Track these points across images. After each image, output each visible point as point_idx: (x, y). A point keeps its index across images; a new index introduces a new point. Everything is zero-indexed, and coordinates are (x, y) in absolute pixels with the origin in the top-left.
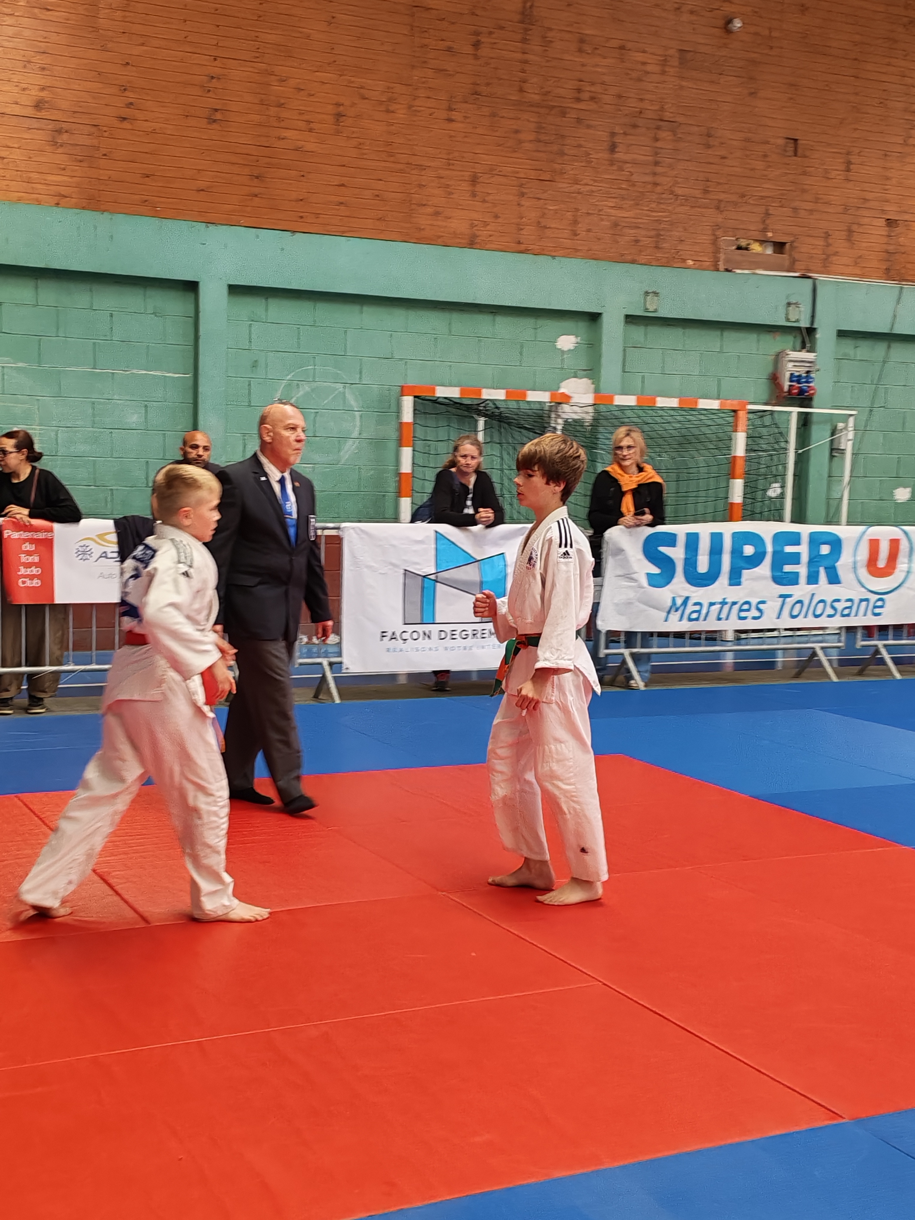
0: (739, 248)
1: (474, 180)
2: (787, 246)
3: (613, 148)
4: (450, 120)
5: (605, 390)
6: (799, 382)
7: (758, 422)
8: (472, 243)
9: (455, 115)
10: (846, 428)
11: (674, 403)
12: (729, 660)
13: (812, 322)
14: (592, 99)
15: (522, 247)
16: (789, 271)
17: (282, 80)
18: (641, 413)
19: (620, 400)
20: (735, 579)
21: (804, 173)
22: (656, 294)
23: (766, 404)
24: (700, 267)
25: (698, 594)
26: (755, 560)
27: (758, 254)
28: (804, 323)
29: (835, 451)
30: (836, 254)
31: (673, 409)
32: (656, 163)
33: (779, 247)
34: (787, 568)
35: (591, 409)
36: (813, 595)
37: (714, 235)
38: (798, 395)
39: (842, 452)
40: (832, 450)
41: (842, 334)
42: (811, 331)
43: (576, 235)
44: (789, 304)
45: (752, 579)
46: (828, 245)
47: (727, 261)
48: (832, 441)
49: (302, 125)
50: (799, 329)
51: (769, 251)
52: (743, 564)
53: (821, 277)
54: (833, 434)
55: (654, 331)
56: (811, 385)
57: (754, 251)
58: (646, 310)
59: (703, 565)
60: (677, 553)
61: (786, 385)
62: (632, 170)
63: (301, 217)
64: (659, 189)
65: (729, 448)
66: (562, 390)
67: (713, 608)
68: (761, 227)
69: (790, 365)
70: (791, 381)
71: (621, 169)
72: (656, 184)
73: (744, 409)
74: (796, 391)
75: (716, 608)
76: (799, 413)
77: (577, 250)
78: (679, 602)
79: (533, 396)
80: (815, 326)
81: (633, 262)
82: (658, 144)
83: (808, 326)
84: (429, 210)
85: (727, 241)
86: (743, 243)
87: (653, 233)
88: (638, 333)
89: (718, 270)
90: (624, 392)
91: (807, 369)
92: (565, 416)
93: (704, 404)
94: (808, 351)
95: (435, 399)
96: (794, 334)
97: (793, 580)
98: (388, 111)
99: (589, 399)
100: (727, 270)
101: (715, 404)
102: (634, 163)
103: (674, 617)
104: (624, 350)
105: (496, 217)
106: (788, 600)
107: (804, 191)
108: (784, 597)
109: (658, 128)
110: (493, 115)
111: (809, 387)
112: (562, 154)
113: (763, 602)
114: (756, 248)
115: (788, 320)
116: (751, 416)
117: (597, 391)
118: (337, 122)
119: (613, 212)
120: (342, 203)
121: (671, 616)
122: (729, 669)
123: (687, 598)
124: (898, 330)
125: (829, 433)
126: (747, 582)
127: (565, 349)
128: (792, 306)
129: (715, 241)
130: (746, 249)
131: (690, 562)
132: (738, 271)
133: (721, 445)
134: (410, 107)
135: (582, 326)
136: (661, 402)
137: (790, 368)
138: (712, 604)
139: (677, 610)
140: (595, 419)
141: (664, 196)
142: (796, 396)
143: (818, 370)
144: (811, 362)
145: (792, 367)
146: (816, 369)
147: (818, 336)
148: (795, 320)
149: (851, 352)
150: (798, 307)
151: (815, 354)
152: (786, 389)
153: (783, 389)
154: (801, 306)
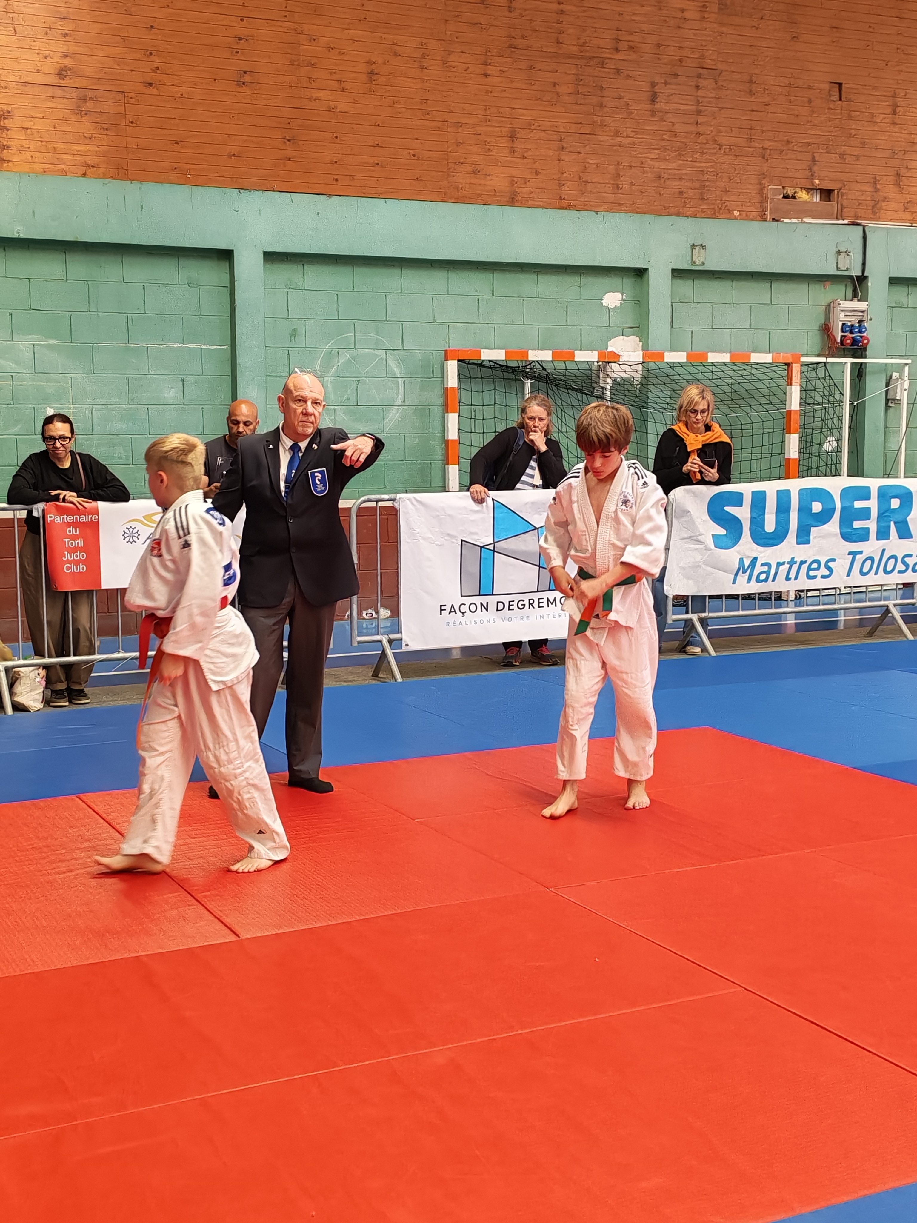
0: (786, 197)
1: (512, 137)
2: (836, 191)
3: (653, 99)
4: (486, 75)
5: (655, 346)
6: (851, 333)
7: (813, 374)
8: (513, 200)
9: (490, 70)
10: (901, 377)
11: (725, 358)
12: (791, 621)
13: (863, 271)
14: (631, 48)
15: (564, 203)
16: (837, 219)
17: (312, 39)
18: (692, 370)
19: (670, 357)
20: (803, 537)
21: (850, 117)
22: (702, 246)
23: (819, 356)
24: (746, 217)
25: (766, 554)
26: (824, 517)
27: (806, 202)
28: (856, 272)
29: (890, 401)
30: (885, 199)
31: (725, 364)
32: (699, 112)
33: (827, 194)
34: (857, 524)
35: (640, 368)
36: (884, 550)
37: (760, 184)
38: (850, 346)
39: (898, 402)
40: (887, 400)
41: (894, 281)
42: (862, 279)
43: (618, 188)
44: (839, 253)
45: (820, 537)
46: (877, 190)
47: (774, 210)
48: (887, 392)
49: (335, 85)
50: (851, 277)
51: (817, 198)
52: (811, 522)
53: (870, 224)
54: (887, 385)
55: (702, 285)
56: (865, 334)
57: (801, 200)
58: (694, 263)
59: (770, 525)
60: (743, 513)
61: (839, 335)
62: (673, 120)
63: (337, 180)
64: (702, 139)
65: (783, 402)
66: (610, 349)
67: (781, 568)
68: (809, 174)
69: (842, 315)
70: (843, 332)
71: (662, 120)
72: (699, 134)
73: (797, 361)
74: (848, 341)
75: (784, 568)
76: (852, 364)
77: (620, 205)
78: (747, 563)
79: (581, 356)
80: (865, 275)
81: (678, 215)
82: (700, 93)
83: (860, 274)
84: (469, 169)
85: (773, 190)
86: (790, 191)
87: (697, 185)
88: (685, 287)
89: (765, 220)
90: (673, 350)
91: (860, 318)
92: (614, 375)
93: (756, 358)
94: (858, 301)
95: (480, 362)
96: (845, 283)
97: (863, 536)
98: (422, 68)
99: (638, 357)
100: (774, 220)
101: (767, 358)
102: (676, 112)
103: (742, 578)
104: (672, 306)
105: (537, 173)
106: (858, 557)
107: (851, 136)
108: (854, 554)
109: (699, 76)
110: (531, 68)
111: (862, 337)
112: (601, 106)
113: (833, 560)
114: (803, 196)
115: (838, 268)
116: (805, 369)
117: (645, 349)
118: (371, 81)
119: (657, 164)
120: (378, 164)
121: (738, 577)
122: (791, 631)
123: (756, 559)
125: (884, 384)
126: (816, 540)
127: (612, 306)
128: (842, 254)
129: (761, 191)
130: (794, 197)
131: (757, 521)
132: (786, 221)
133: (774, 399)
134: (444, 62)
135: (628, 282)
136: (713, 358)
137: (841, 318)
138: (779, 564)
139: (744, 572)
140: (644, 378)
141: (707, 146)
142: (849, 347)
143: (871, 319)
144: (863, 312)
145: (843, 317)
146: (869, 318)
147: (869, 284)
148: (845, 269)
149: (904, 300)
150: (848, 255)
151: (867, 303)
152: (839, 340)
153: (835, 340)
154: (851, 254)
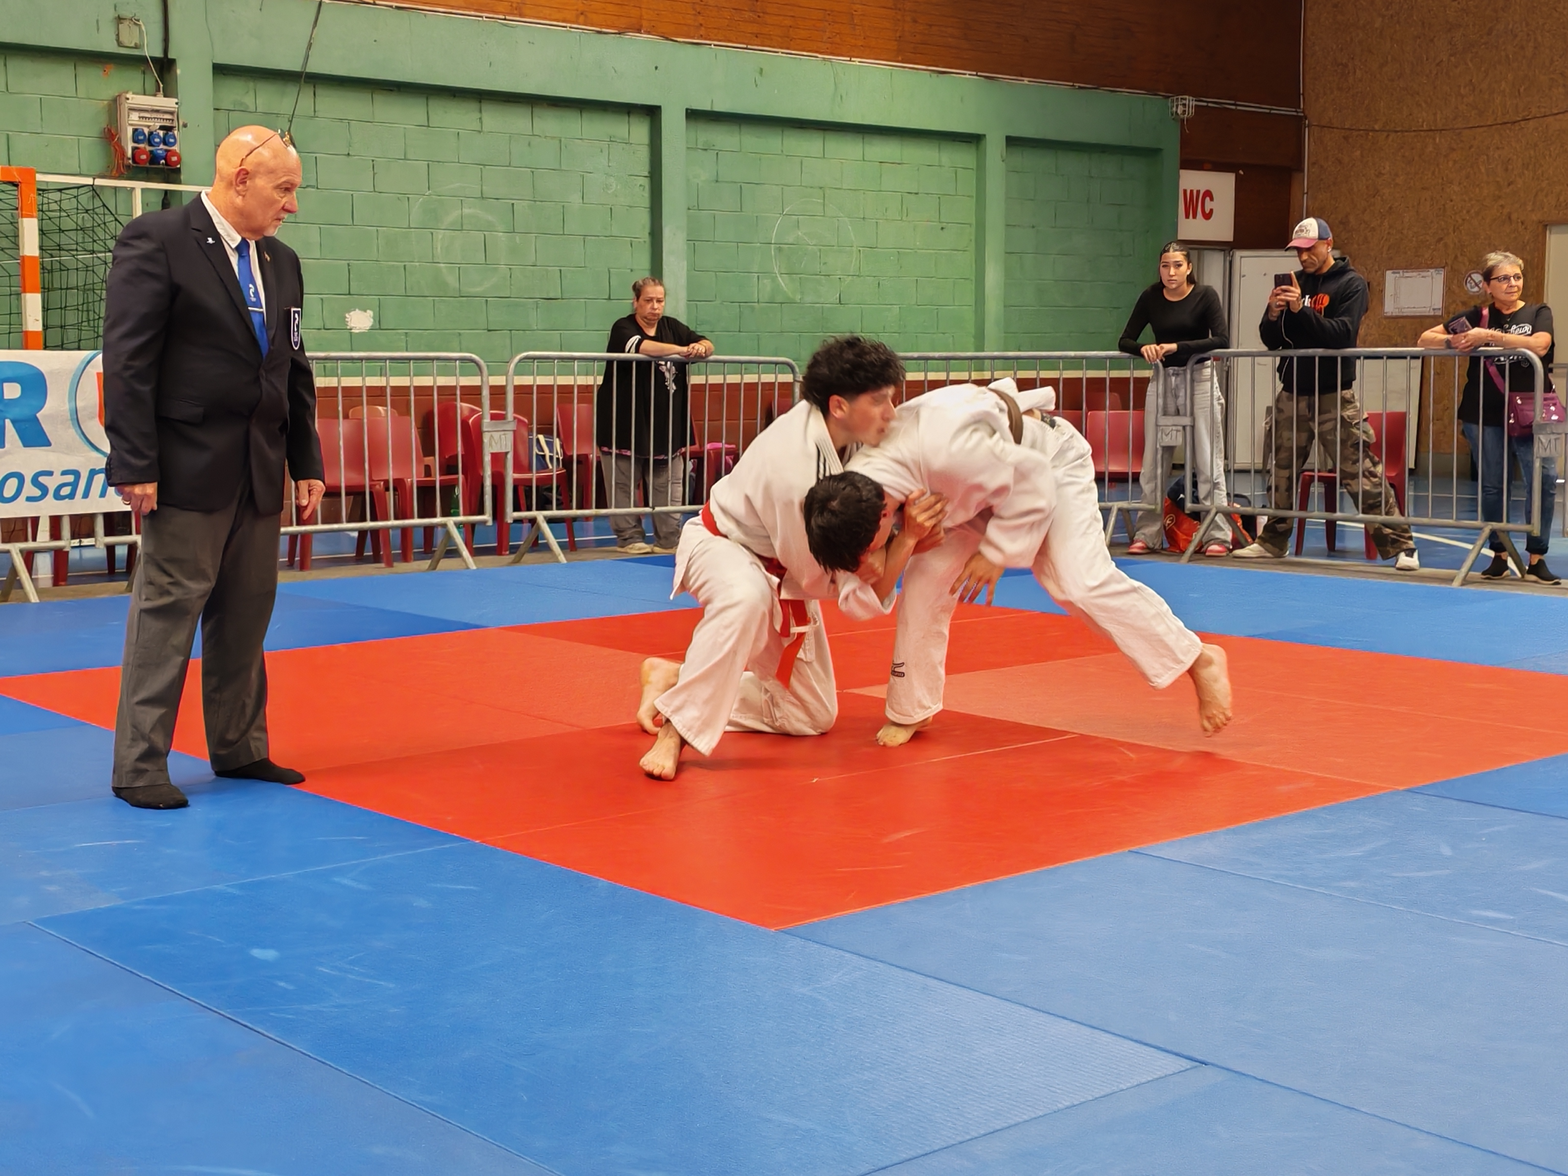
6: (150, 144)
13: (166, 50)
28: (152, 51)
38: (151, 164)
41: (221, 71)
42: (164, 63)
44: (119, 19)
50: (143, 59)
56: (176, 148)
61: (129, 147)
69: (135, 116)
70: (135, 141)
73: (30, 181)
74: (144, 157)
76: (143, 190)
80: (171, 56)
83: (159, 54)
91: (165, 123)
94: (165, 96)
96: (141, 69)
111: (170, 151)
115: (120, 44)
124: (316, 66)
128: (127, 23)
137: (131, 121)
142: (148, 165)
143: (185, 126)
144: (172, 113)
145: (138, 119)
146: (181, 123)
147: (179, 72)
148: (133, 45)
149: (249, 100)
150: (135, 24)
151: (176, 100)
152: (129, 153)
153: (123, 153)
154: (141, 23)
